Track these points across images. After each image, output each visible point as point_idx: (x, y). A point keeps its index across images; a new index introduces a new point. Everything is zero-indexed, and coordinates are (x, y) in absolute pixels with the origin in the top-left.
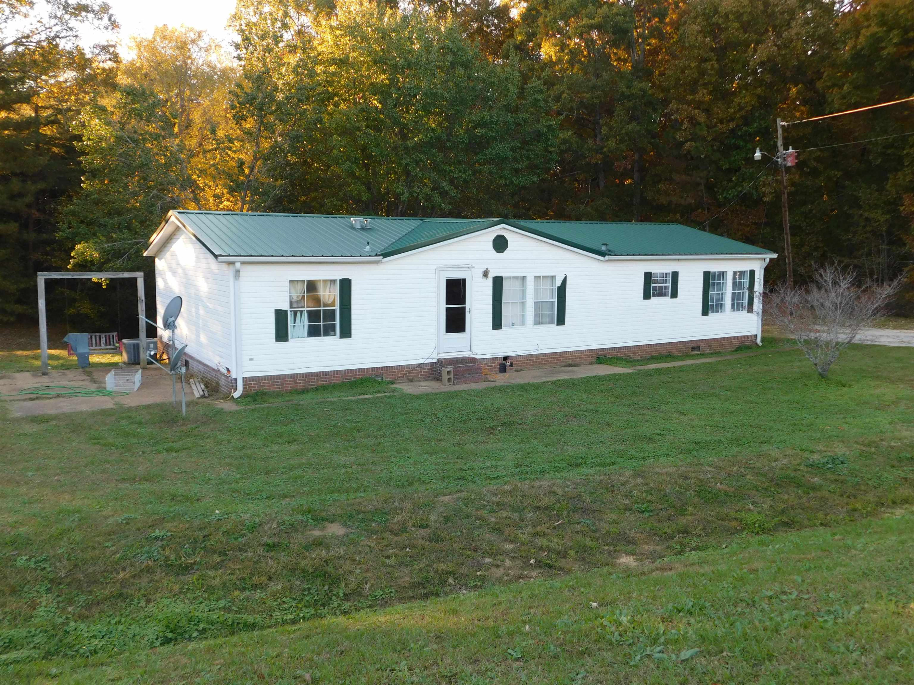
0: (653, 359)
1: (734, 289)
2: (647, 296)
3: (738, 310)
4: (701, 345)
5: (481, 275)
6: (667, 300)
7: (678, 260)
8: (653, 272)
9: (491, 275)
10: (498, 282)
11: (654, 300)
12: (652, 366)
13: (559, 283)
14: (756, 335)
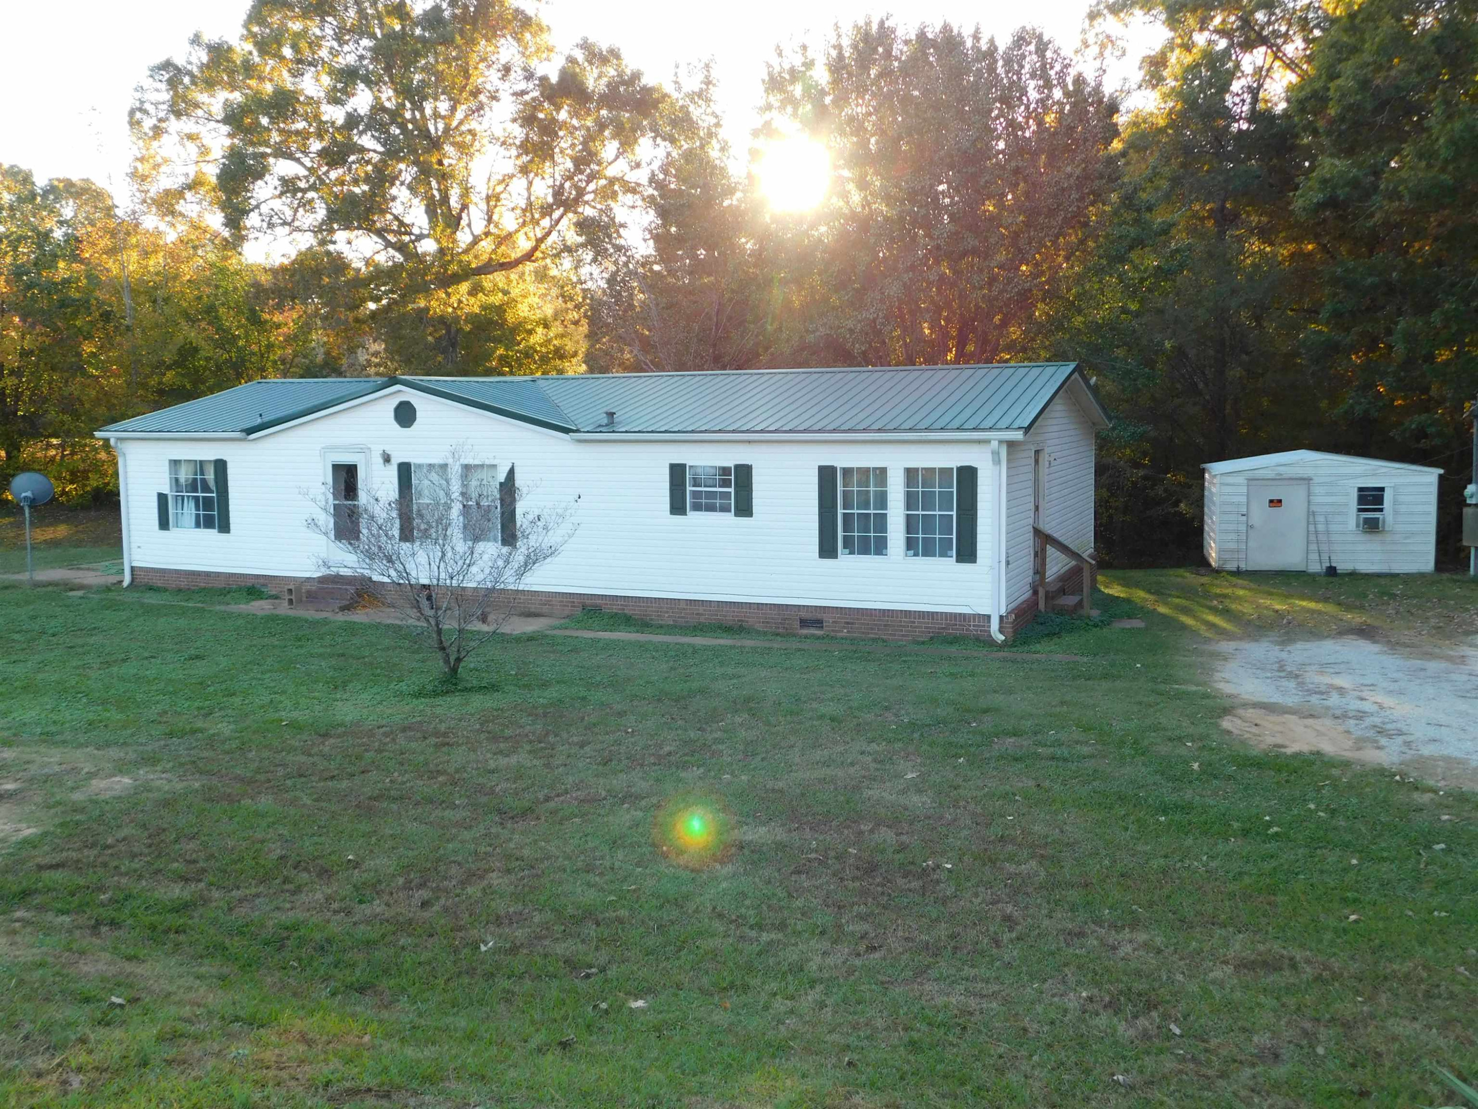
0: (699, 629)
1: (909, 507)
2: (678, 507)
3: (928, 552)
4: (828, 618)
5: (381, 461)
6: (728, 519)
7: (749, 442)
8: (689, 463)
9: (396, 460)
10: (405, 470)
11: (694, 519)
12: (699, 641)
13: (502, 477)
14: (989, 617)
